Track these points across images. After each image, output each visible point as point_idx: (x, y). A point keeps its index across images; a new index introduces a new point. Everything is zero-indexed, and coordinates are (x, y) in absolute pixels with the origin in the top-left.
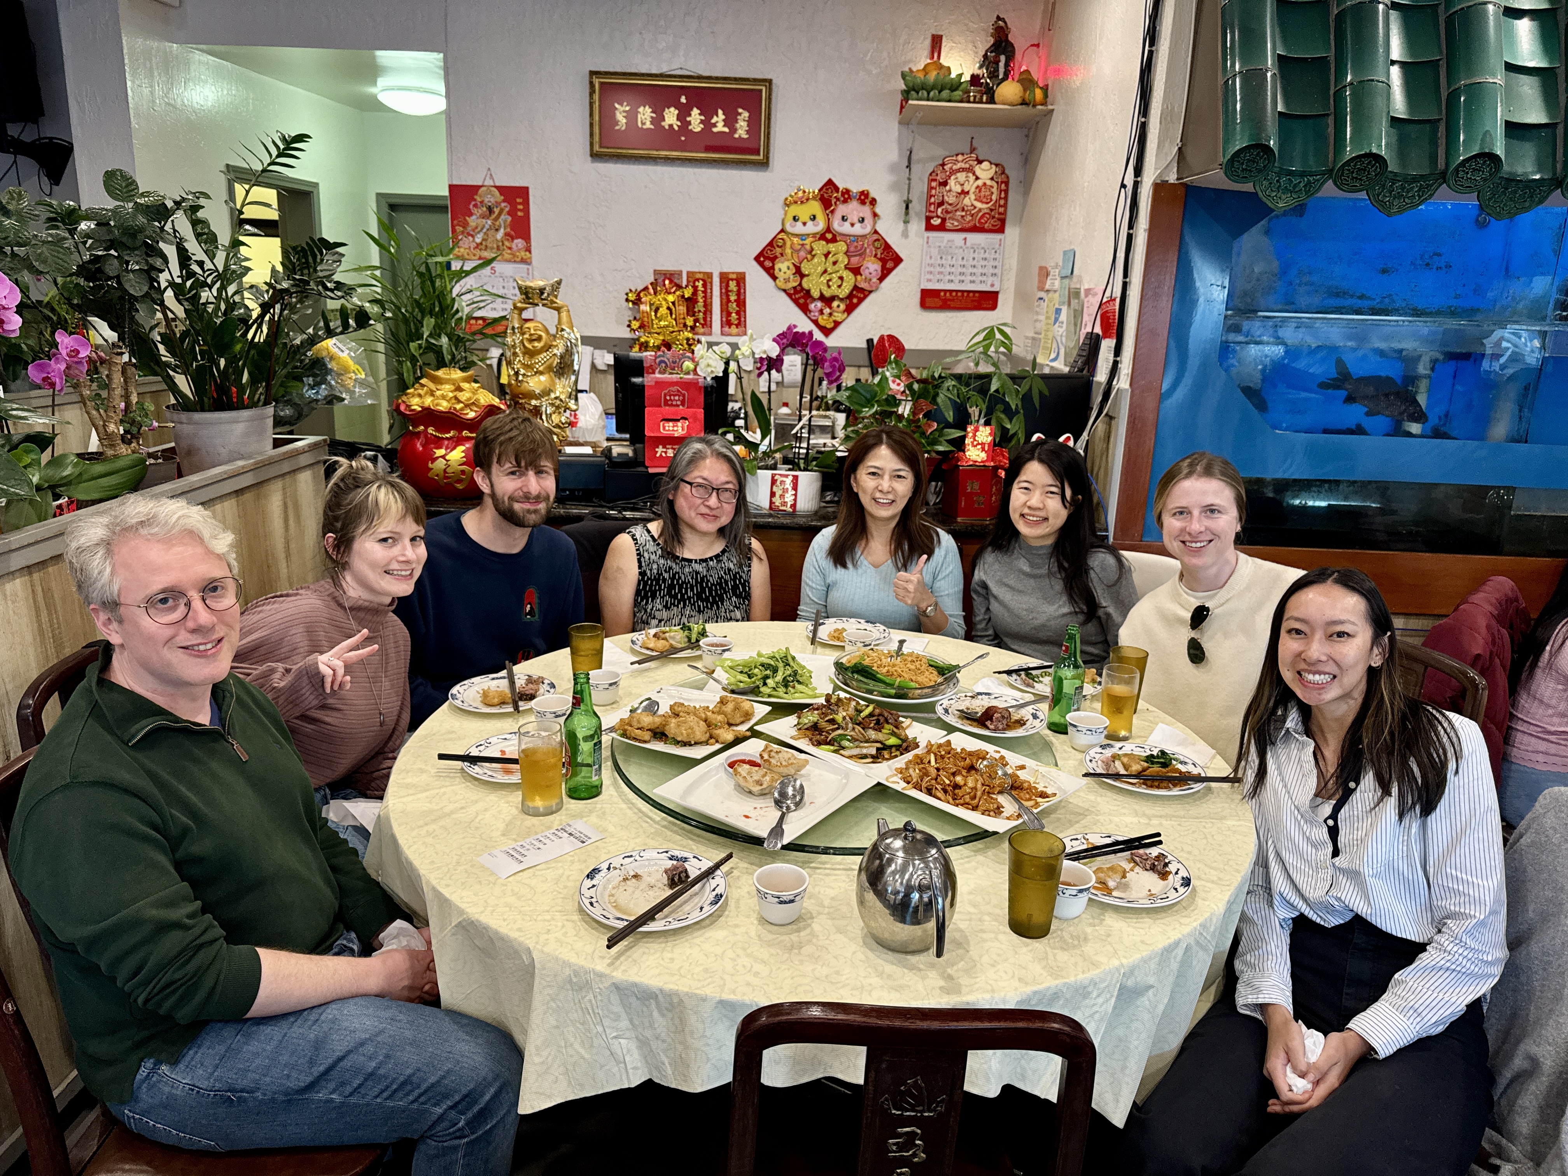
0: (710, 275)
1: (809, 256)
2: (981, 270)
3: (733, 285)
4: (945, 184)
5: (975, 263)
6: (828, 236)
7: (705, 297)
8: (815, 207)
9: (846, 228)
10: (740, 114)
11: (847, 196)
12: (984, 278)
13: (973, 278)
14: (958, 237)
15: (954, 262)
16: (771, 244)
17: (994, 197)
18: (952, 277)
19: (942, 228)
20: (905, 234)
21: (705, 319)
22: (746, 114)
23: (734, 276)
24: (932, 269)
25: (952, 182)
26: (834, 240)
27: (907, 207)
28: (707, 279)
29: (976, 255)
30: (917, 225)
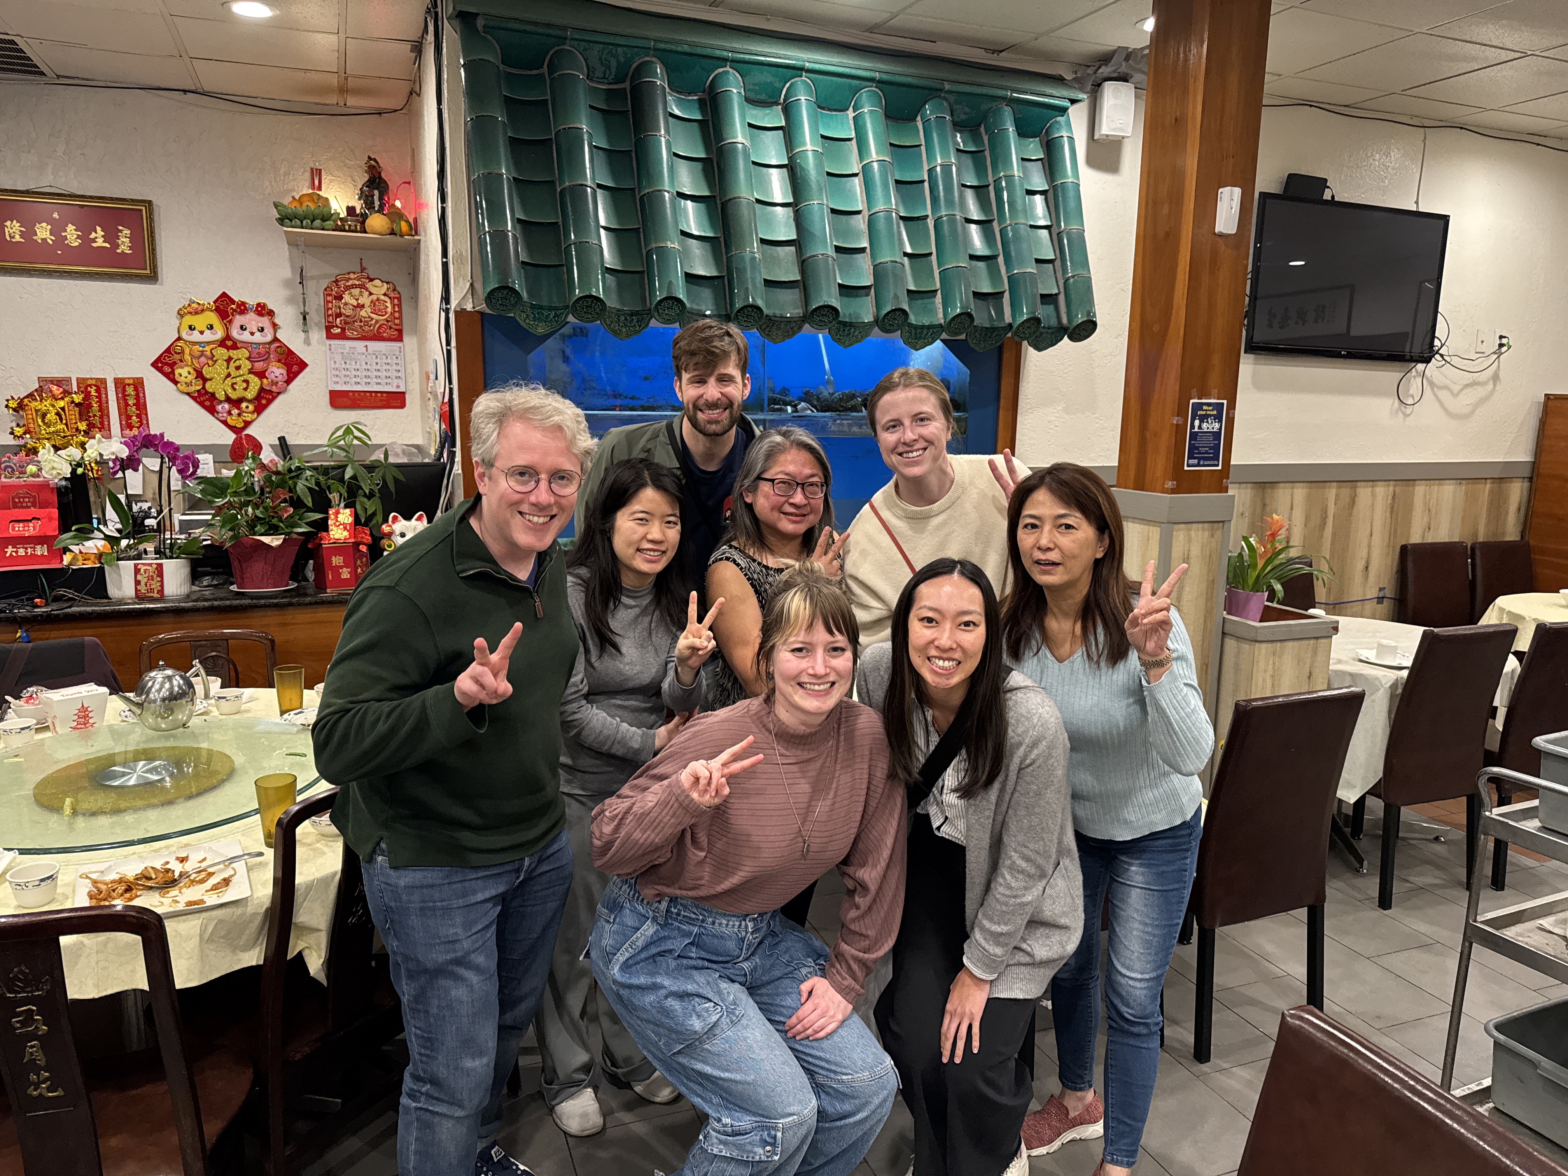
0: (104, 381)
1: (210, 362)
2: (385, 374)
3: (130, 390)
4: (340, 298)
5: (378, 367)
6: (227, 342)
7: (100, 402)
8: (212, 318)
9: (246, 336)
10: (121, 231)
11: (243, 308)
12: (389, 381)
13: (379, 380)
14: (360, 345)
15: (358, 367)
16: (168, 351)
17: (389, 310)
18: (358, 380)
19: (342, 336)
20: (307, 342)
21: (102, 423)
22: (127, 232)
23: (131, 382)
24: (337, 373)
25: (347, 297)
26: (235, 347)
27: (305, 318)
28: (100, 385)
29: (378, 361)
30: (318, 335)
